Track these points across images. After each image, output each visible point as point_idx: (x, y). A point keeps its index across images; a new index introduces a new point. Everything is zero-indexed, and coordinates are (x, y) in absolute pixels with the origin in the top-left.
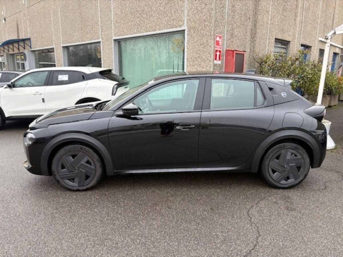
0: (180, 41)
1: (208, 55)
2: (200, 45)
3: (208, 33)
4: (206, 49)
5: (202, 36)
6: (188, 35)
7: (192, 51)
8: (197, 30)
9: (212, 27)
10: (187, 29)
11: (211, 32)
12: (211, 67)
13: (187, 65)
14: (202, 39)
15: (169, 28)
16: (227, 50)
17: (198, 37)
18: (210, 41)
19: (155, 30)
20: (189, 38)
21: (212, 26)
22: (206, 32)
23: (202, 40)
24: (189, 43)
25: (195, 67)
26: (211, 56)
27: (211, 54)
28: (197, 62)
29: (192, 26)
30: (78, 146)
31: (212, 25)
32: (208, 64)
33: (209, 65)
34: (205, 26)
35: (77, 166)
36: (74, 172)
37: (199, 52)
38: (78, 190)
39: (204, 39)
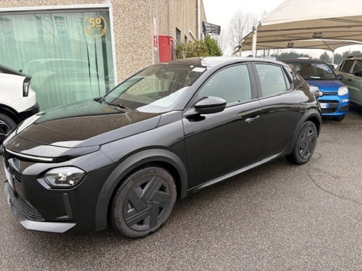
0: (98, 22)
1: (147, 41)
2: (135, 28)
3: (144, 14)
4: (143, 34)
5: (136, 18)
6: (114, 15)
7: (123, 35)
8: (127, 10)
9: (149, 8)
10: (112, 7)
11: (148, 14)
12: (152, 54)
13: (116, 52)
14: (137, 21)
15: (81, 3)
16: (159, 36)
17: (130, 19)
18: (148, 24)
19: (56, 4)
20: (116, 19)
21: (148, 6)
22: (141, 13)
23: (137, 23)
24: (116, 26)
25: (130, 54)
26: (150, 42)
27: (151, 40)
28: (131, 48)
29: (119, 3)
30: (151, 169)
31: (150, 5)
32: (147, 51)
33: (149, 52)
34: (139, 6)
35: (150, 199)
36: (145, 209)
37: (134, 37)
38: (151, 233)
39: (139, 21)
